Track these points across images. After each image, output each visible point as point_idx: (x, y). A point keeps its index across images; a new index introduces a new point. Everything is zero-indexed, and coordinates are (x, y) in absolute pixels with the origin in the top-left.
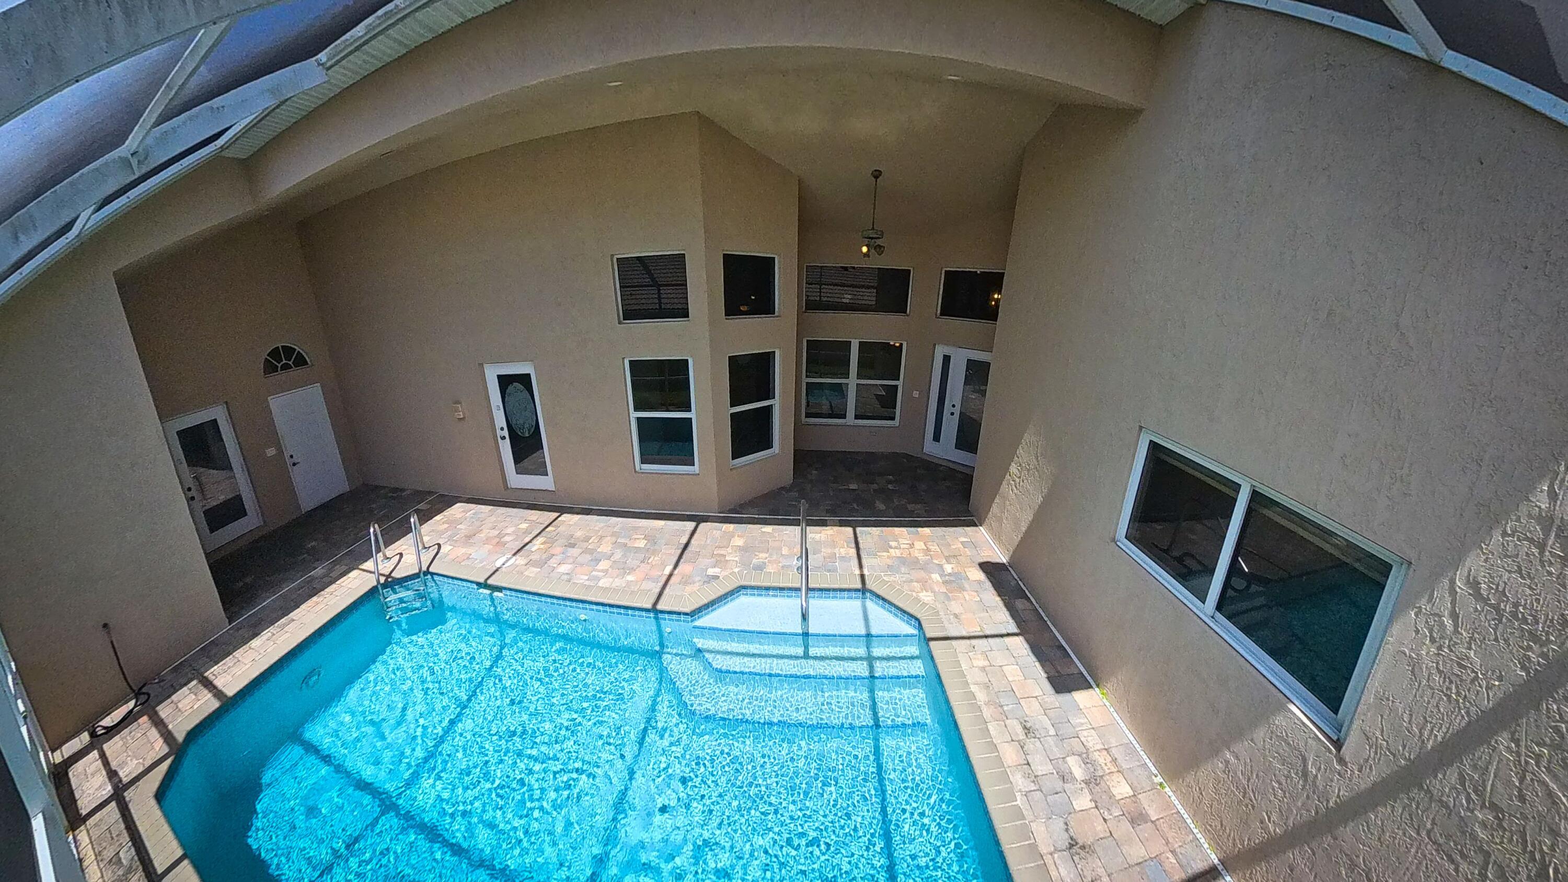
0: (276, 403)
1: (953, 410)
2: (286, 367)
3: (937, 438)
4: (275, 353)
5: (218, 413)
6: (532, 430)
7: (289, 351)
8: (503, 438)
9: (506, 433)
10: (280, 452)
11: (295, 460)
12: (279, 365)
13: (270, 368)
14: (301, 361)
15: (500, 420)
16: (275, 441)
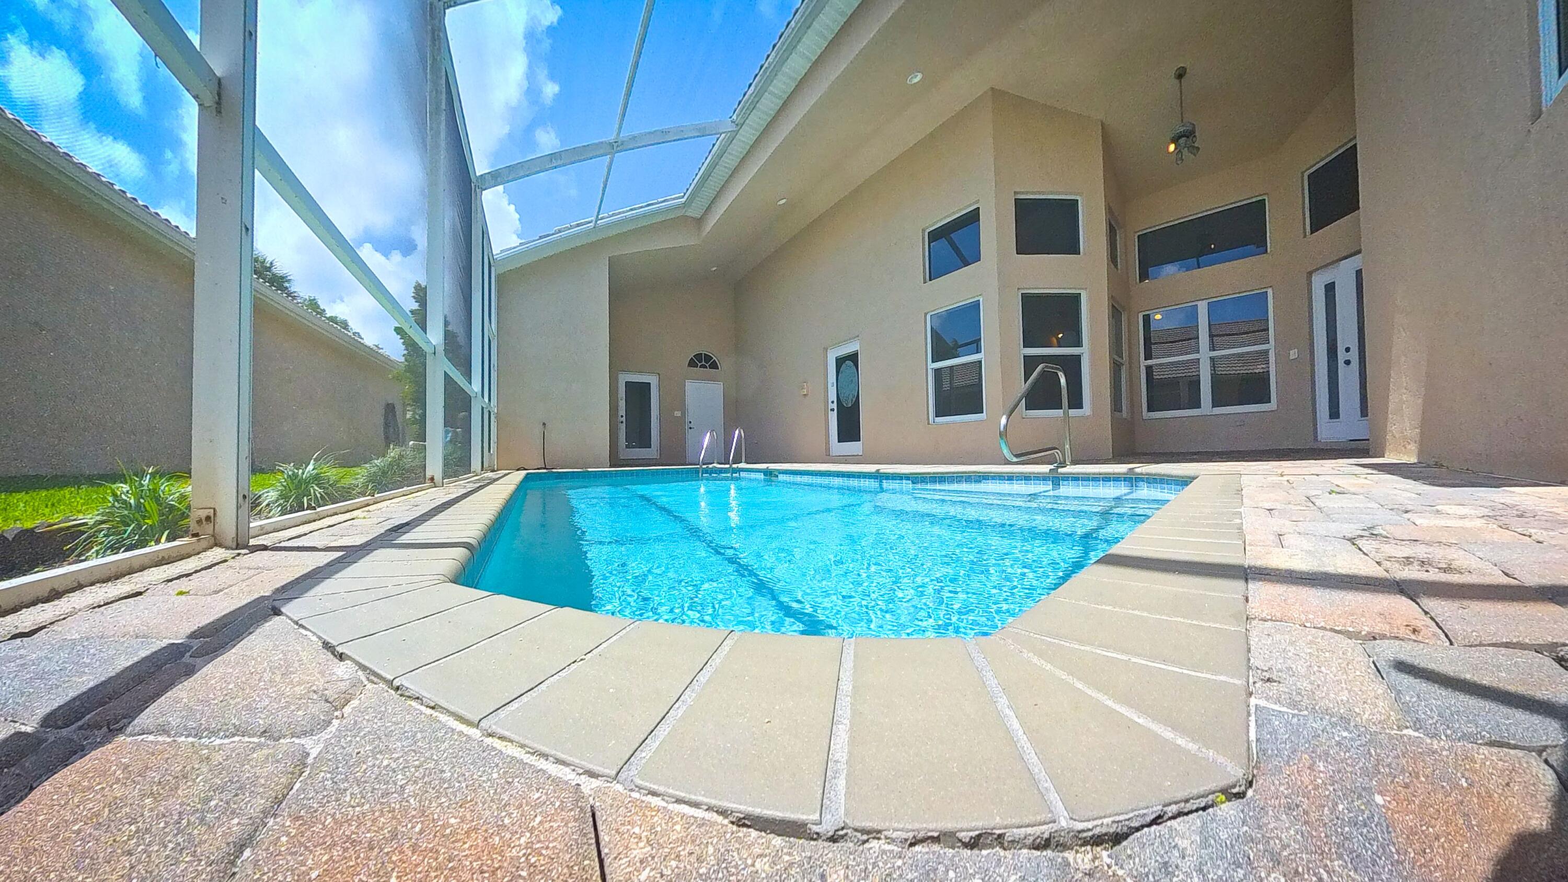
0: (690, 386)
1: (1348, 356)
2: (703, 366)
3: (1334, 414)
4: (698, 356)
5: (653, 380)
6: (854, 399)
7: (708, 358)
8: (832, 410)
9: (835, 406)
10: (683, 414)
11: (691, 425)
12: (699, 364)
13: (692, 364)
14: (714, 366)
15: (833, 396)
16: (683, 408)
